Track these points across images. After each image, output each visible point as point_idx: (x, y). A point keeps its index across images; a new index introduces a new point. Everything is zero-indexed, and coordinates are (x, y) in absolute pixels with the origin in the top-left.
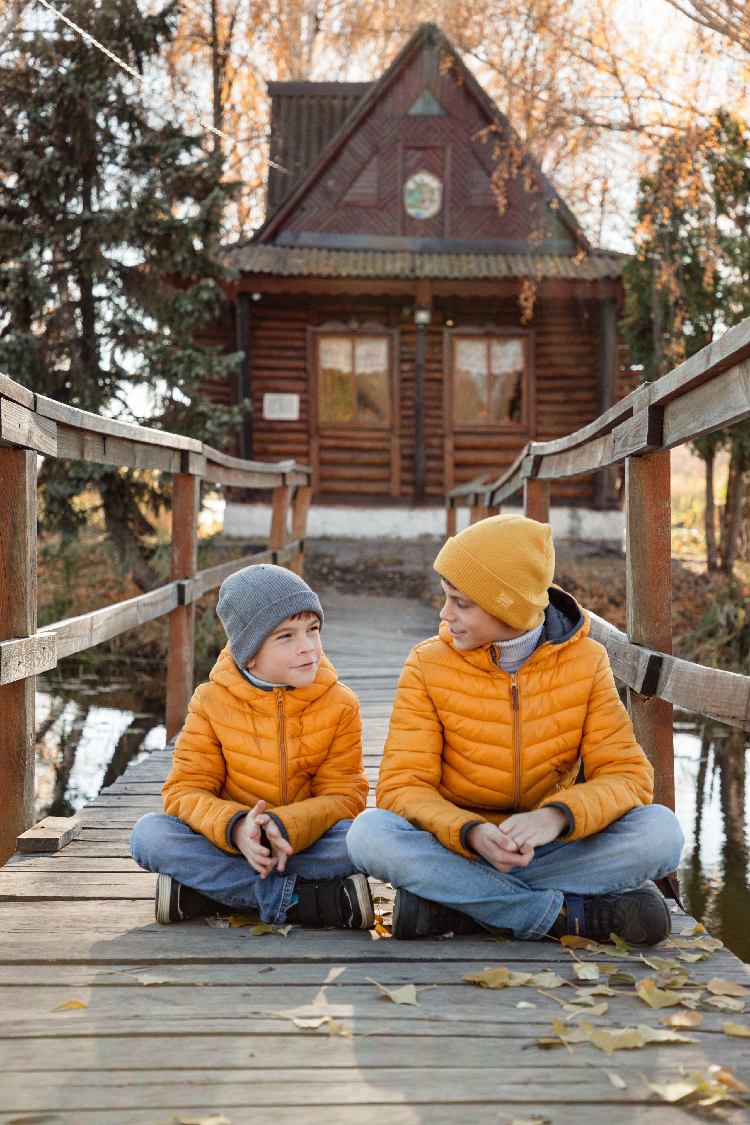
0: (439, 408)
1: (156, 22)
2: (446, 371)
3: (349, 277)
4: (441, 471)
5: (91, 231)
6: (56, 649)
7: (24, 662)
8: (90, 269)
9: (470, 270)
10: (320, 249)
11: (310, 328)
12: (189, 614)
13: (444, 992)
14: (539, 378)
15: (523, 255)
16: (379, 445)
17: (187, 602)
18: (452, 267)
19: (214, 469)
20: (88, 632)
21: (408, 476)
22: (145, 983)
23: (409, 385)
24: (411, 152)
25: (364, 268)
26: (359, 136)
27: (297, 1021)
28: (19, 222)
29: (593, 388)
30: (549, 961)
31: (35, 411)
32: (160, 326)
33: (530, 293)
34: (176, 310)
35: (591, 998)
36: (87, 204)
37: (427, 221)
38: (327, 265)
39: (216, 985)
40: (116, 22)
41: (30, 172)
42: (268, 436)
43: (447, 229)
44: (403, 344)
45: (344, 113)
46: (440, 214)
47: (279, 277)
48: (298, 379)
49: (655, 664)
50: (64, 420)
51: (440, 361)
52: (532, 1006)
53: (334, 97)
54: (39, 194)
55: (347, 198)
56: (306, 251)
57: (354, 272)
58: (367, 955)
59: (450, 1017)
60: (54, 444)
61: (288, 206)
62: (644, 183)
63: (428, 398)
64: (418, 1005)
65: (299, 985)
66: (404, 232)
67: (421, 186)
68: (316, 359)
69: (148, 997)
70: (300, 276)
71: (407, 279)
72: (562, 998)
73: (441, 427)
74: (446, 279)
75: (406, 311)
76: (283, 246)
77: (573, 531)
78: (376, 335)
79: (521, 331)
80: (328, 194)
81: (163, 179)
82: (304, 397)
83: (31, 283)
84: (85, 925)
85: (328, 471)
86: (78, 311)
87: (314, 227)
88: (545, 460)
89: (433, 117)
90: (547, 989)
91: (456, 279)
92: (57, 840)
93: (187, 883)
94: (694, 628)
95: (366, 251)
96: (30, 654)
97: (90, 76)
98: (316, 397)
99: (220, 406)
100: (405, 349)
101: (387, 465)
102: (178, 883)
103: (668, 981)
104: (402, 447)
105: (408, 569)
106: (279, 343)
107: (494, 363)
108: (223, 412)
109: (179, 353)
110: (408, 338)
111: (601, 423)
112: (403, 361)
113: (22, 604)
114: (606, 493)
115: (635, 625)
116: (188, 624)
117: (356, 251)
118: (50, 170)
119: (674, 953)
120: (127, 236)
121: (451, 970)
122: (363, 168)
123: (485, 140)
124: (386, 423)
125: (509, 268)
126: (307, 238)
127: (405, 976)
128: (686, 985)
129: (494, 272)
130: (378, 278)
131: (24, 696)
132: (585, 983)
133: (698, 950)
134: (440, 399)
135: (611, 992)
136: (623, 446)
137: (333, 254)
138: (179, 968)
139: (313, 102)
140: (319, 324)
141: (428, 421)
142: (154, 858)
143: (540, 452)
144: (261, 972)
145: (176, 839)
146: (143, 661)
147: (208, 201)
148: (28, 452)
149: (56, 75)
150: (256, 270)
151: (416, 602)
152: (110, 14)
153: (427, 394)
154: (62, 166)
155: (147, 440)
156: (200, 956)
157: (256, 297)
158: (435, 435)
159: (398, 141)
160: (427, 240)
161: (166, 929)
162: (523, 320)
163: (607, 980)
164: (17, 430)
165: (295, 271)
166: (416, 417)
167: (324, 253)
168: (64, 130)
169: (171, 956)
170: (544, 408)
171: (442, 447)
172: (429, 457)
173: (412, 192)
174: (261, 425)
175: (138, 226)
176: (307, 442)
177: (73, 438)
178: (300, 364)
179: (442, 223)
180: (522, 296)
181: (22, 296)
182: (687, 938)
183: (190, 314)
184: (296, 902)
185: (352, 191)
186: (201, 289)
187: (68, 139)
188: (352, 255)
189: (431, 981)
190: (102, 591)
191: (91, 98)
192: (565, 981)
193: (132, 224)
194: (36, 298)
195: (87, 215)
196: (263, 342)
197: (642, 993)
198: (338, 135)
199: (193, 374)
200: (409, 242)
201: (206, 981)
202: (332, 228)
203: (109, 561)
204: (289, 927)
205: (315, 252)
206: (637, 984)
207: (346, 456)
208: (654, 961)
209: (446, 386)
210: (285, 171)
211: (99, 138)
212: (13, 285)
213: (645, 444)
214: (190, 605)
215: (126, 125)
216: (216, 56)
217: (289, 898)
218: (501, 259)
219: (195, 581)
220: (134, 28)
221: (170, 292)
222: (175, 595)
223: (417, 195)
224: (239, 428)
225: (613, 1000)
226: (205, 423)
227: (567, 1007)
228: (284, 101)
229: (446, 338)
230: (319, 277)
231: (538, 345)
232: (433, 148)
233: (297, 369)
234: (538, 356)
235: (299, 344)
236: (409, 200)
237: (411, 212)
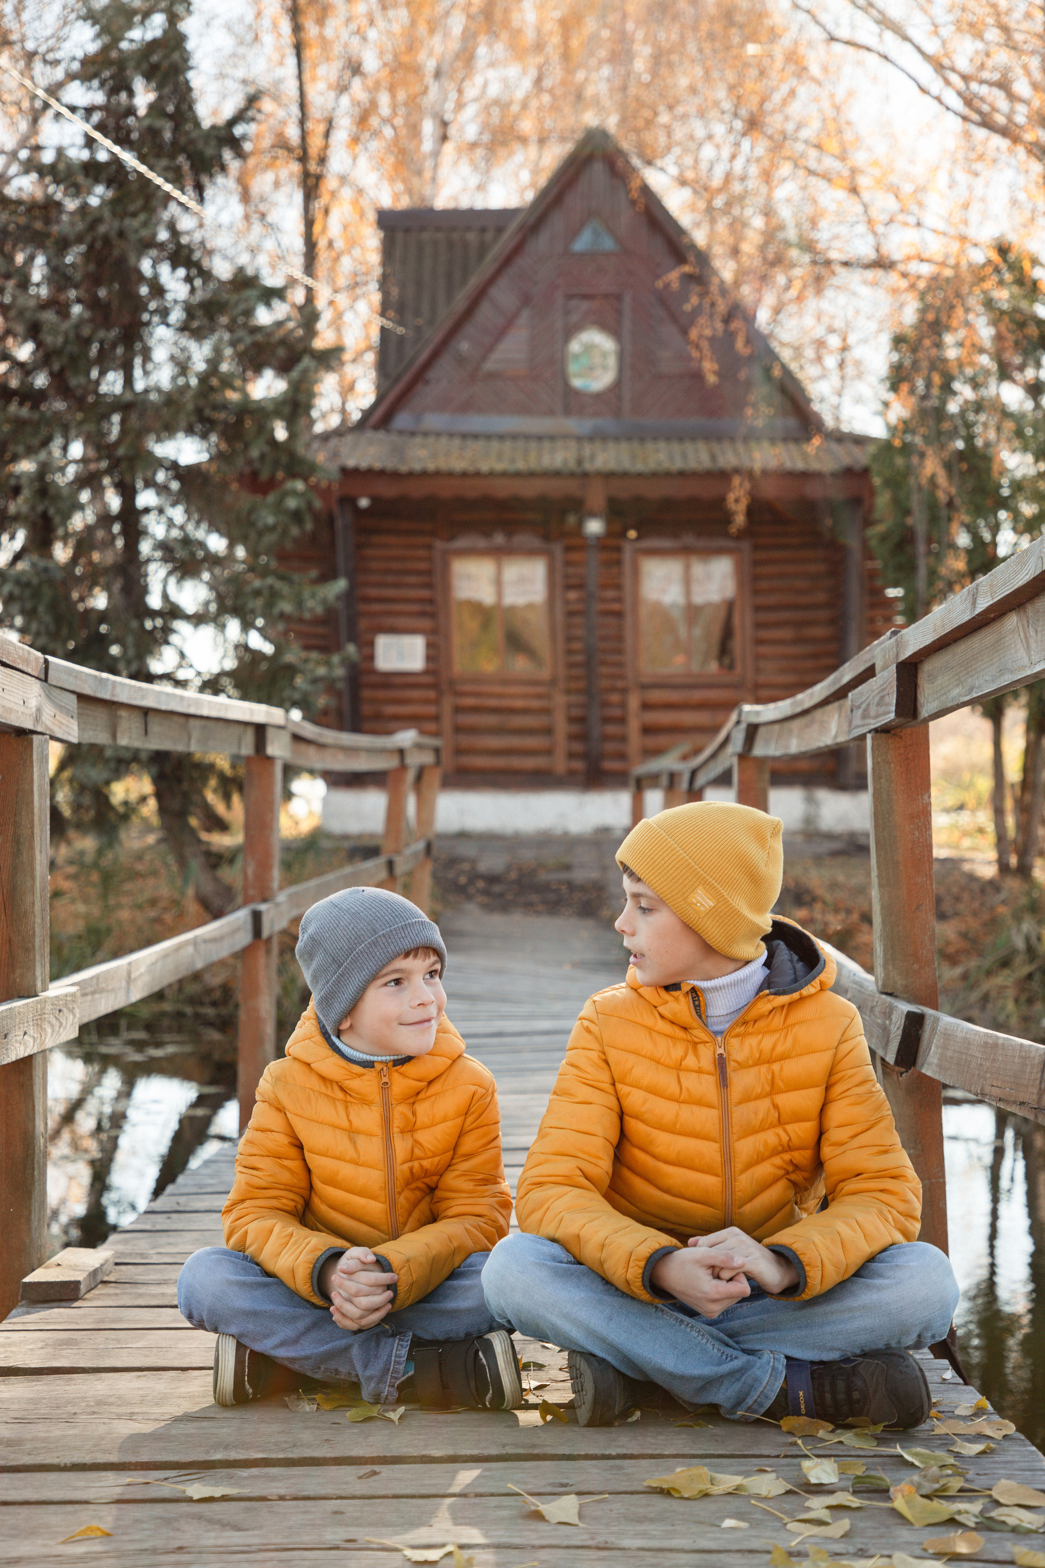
0: (619, 651)
1: (223, 133)
2: (628, 600)
3: (491, 474)
4: (623, 739)
5: (134, 419)
6: (77, 1011)
7: (31, 1032)
8: (132, 470)
9: (659, 462)
10: (451, 435)
11: (439, 545)
12: (268, 952)
13: (618, 1505)
14: (758, 609)
15: (732, 439)
16: (535, 704)
17: (265, 933)
18: (633, 458)
19: (303, 747)
20: (124, 984)
21: (578, 747)
22: (196, 1497)
23: (577, 620)
24: (573, 303)
25: (513, 460)
26: (503, 282)
27: (409, 1553)
28: (35, 407)
29: (832, 622)
30: (768, 1456)
31: (46, 680)
32: (231, 546)
33: (742, 493)
34: (252, 524)
35: (827, 1512)
36: (129, 381)
37: (598, 396)
38: (461, 458)
39: (295, 1499)
40: (168, 135)
41: (49, 339)
42: (382, 694)
43: (627, 406)
44: (568, 563)
45: (483, 249)
46: (617, 385)
47: (395, 476)
48: (422, 614)
49: (915, 1022)
50: (87, 690)
51: (619, 587)
52: (742, 1524)
53: (468, 229)
54: (62, 370)
55: (489, 366)
56: (431, 440)
57: (499, 467)
58: (510, 1450)
59: (626, 1543)
60: (74, 725)
61: (407, 377)
62: (898, 341)
63: (604, 638)
64: (581, 1525)
65: (413, 1497)
66: (568, 411)
67: (589, 348)
68: (447, 586)
69: (200, 1517)
70: (424, 474)
71: (572, 475)
72: (785, 1513)
73: (622, 677)
74: (625, 474)
75: (572, 519)
76: (401, 432)
77: (809, 820)
78: (530, 553)
79: (731, 544)
80: (461, 360)
81: (233, 344)
82: (432, 638)
83: (52, 490)
84: (114, 1409)
85: (466, 741)
86: (116, 528)
87: (443, 405)
88: (762, 731)
89: (605, 254)
90: (766, 1499)
91: (640, 475)
92: (77, 1283)
93: (258, 1347)
94: (981, 954)
95: (514, 437)
96: (39, 1020)
97: (132, 208)
98: (448, 638)
99: (314, 655)
100: (571, 570)
101: (548, 731)
102: (246, 1347)
103: (936, 1486)
104: (569, 706)
105: (580, 876)
106: (395, 565)
107: (696, 589)
108: (318, 663)
109: (257, 583)
110: (575, 556)
111: (834, 683)
112: (569, 587)
113: (29, 950)
114: (854, 766)
115: (885, 966)
116: (267, 966)
117: (502, 437)
118: (78, 337)
119: (946, 1442)
120: (183, 423)
121: (629, 1471)
122: (509, 323)
123: (675, 285)
124: (545, 674)
125: (713, 458)
126: (433, 421)
127: (565, 1481)
128: (961, 1490)
129: (692, 464)
130: (532, 474)
131: (31, 1078)
132: (819, 1489)
133: (980, 1437)
134: (620, 638)
135: (854, 1502)
136: (865, 716)
137: (470, 443)
138: (244, 1473)
139: (440, 236)
140: (452, 538)
141: (604, 670)
142: (212, 1312)
143: (755, 720)
144: (360, 1478)
145: (242, 1284)
146: (210, 1011)
147: (295, 374)
148: (35, 737)
149: (84, 208)
150: (364, 464)
151: (590, 923)
152: (159, 123)
153: (603, 632)
154: (94, 331)
155: (205, 712)
156: (274, 1456)
157: (364, 503)
158: (613, 690)
159: (557, 287)
160: (599, 422)
161: (228, 1414)
162: (733, 529)
163: (850, 1483)
164: (21, 709)
165: (417, 467)
166: (588, 665)
167: (457, 442)
168: (96, 280)
169: (233, 1455)
170: (765, 650)
171: (623, 705)
172: (606, 720)
173: (577, 357)
174: (372, 679)
175: (199, 411)
176: (437, 702)
177: (101, 715)
178: (424, 593)
179: (619, 398)
180: (731, 497)
181: (40, 508)
182: (964, 1418)
183: (271, 529)
184: (411, 1373)
185: (493, 356)
186: (286, 494)
187: (102, 293)
188: (495, 445)
189: (599, 1488)
190: (152, 914)
191: (133, 238)
192: (789, 1487)
193: (190, 407)
194: (58, 511)
195: (129, 397)
196: (374, 565)
197: (899, 1503)
198: (474, 281)
199: (276, 611)
200: (573, 425)
201: (282, 1492)
202: (467, 407)
203: (163, 871)
204: (402, 1409)
205: (444, 441)
206: (892, 1489)
207: (490, 720)
208: (916, 1455)
209: (628, 621)
210: (400, 330)
211: (144, 290)
212: (26, 493)
213: (892, 716)
214: (269, 939)
215: (181, 272)
216: (306, 174)
217: (402, 1367)
218: (701, 446)
219: (277, 905)
220: (192, 142)
221: (244, 500)
222: (249, 926)
223: (584, 361)
224: (340, 685)
225: (858, 1514)
226: (292, 678)
227: (792, 1526)
228: (400, 236)
229: (627, 555)
230: (450, 474)
231: (756, 563)
232: (606, 296)
233: (421, 601)
234: (756, 578)
235: (423, 566)
236: (573, 368)
237: (577, 383)
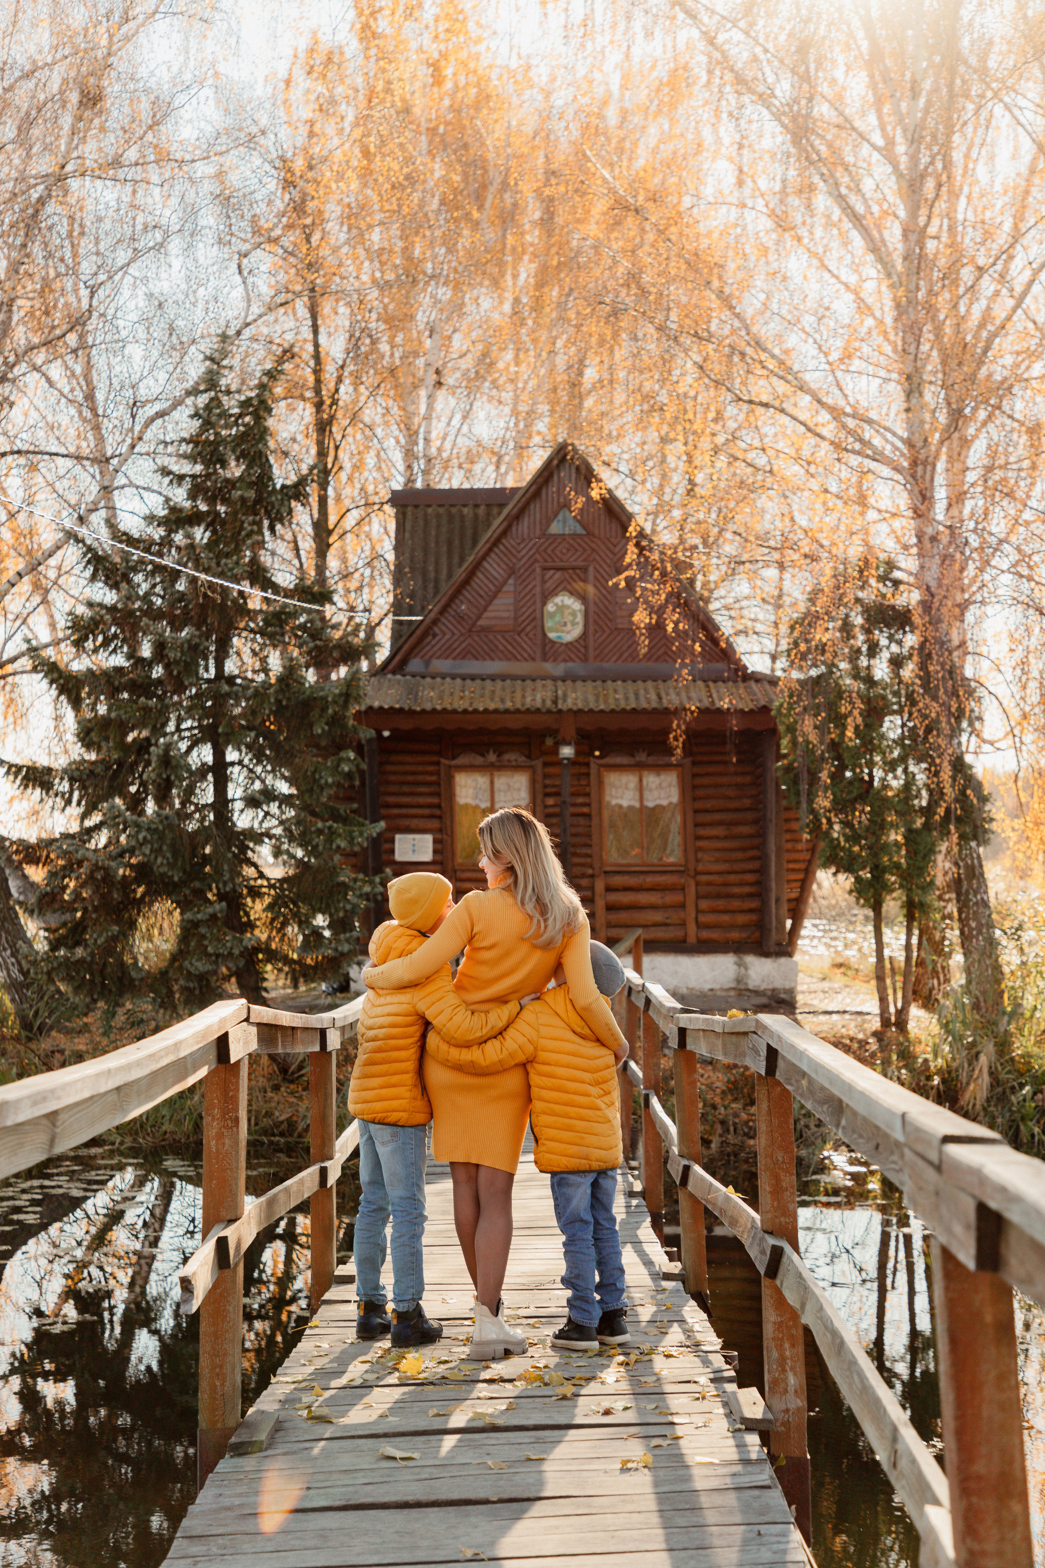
2: (594, 805)
3: (486, 711)
9: (617, 700)
10: (453, 677)
11: (445, 762)
14: (696, 811)
18: (597, 696)
24: (550, 573)
25: (503, 701)
26: (493, 557)
29: (756, 822)
37: (569, 645)
38: (462, 698)
43: (591, 653)
44: (545, 776)
45: (476, 522)
46: (584, 635)
47: (411, 713)
48: (431, 817)
51: (588, 795)
53: (465, 505)
55: (482, 622)
56: (438, 680)
57: (492, 706)
63: (575, 835)
66: (545, 659)
67: (561, 608)
68: (451, 795)
70: (434, 712)
71: (549, 712)
73: (590, 866)
74: (591, 711)
75: (549, 742)
77: (738, 980)
78: (517, 768)
80: (460, 618)
82: (439, 836)
87: (446, 654)
89: (574, 536)
91: (602, 711)
95: (503, 678)
98: (452, 835)
100: (547, 782)
106: (410, 778)
107: (646, 794)
110: (551, 770)
112: (547, 795)
114: (774, 936)
117: (493, 678)
122: (499, 590)
125: (660, 697)
126: (441, 665)
129: (643, 704)
130: (517, 712)
134: (589, 836)
137: (468, 682)
139: (443, 510)
140: (454, 758)
141: (576, 860)
150: (386, 705)
153: (574, 830)
157: (387, 733)
158: (583, 876)
159: (536, 561)
160: (570, 664)
165: (428, 707)
167: (458, 681)
170: (703, 844)
171: (591, 888)
173: (552, 615)
174: (392, 868)
178: (435, 800)
179: (586, 647)
185: (486, 615)
188: (489, 684)
196: (392, 778)
198: (471, 559)
200: (549, 667)
202: (467, 654)
205: (448, 680)
209: (595, 821)
218: (650, 684)
223: (558, 618)
228: (410, 513)
229: (594, 769)
230: (454, 712)
231: (694, 775)
232: (574, 569)
233: (430, 806)
234: (694, 787)
235: (434, 778)
236: (549, 624)
237: (552, 635)
